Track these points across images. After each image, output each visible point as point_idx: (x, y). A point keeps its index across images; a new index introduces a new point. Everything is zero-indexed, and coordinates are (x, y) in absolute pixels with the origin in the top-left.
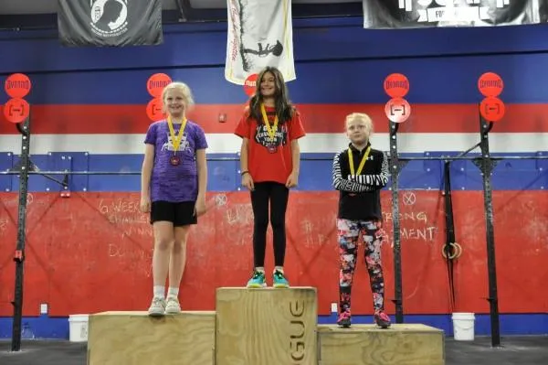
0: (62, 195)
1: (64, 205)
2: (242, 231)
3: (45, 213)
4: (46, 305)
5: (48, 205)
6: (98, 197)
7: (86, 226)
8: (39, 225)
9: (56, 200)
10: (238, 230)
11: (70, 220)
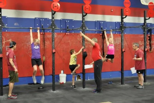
0: (67, 34)
1: (67, 38)
2: (117, 46)
3: (61, 40)
4: (63, 71)
5: (62, 37)
6: (77, 35)
7: (74, 44)
8: (59, 44)
9: (64, 36)
10: (116, 46)
11: (69, 42)
